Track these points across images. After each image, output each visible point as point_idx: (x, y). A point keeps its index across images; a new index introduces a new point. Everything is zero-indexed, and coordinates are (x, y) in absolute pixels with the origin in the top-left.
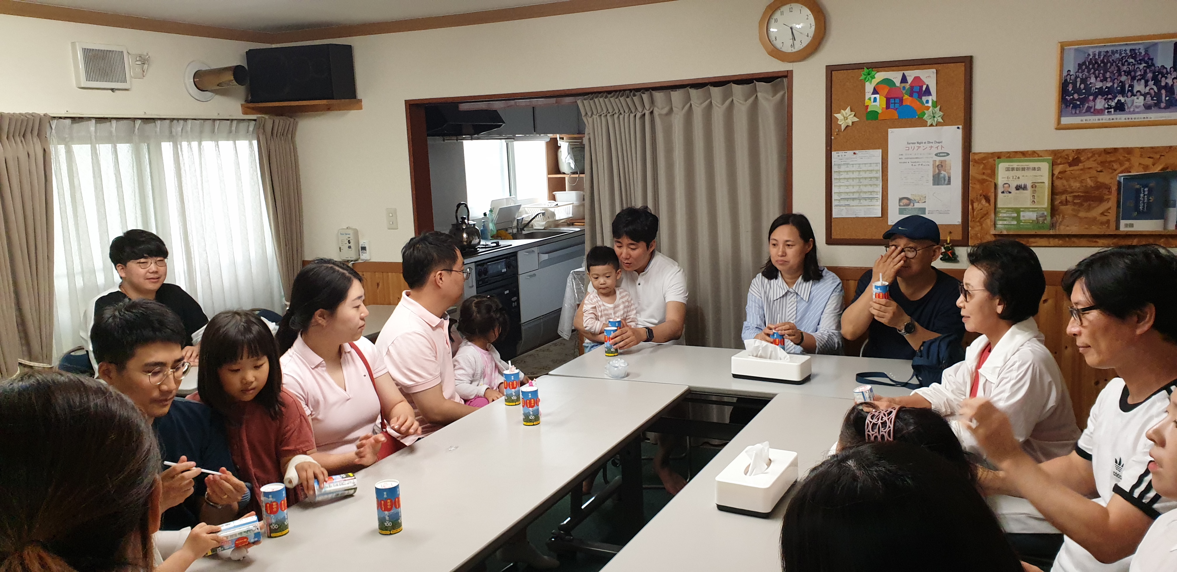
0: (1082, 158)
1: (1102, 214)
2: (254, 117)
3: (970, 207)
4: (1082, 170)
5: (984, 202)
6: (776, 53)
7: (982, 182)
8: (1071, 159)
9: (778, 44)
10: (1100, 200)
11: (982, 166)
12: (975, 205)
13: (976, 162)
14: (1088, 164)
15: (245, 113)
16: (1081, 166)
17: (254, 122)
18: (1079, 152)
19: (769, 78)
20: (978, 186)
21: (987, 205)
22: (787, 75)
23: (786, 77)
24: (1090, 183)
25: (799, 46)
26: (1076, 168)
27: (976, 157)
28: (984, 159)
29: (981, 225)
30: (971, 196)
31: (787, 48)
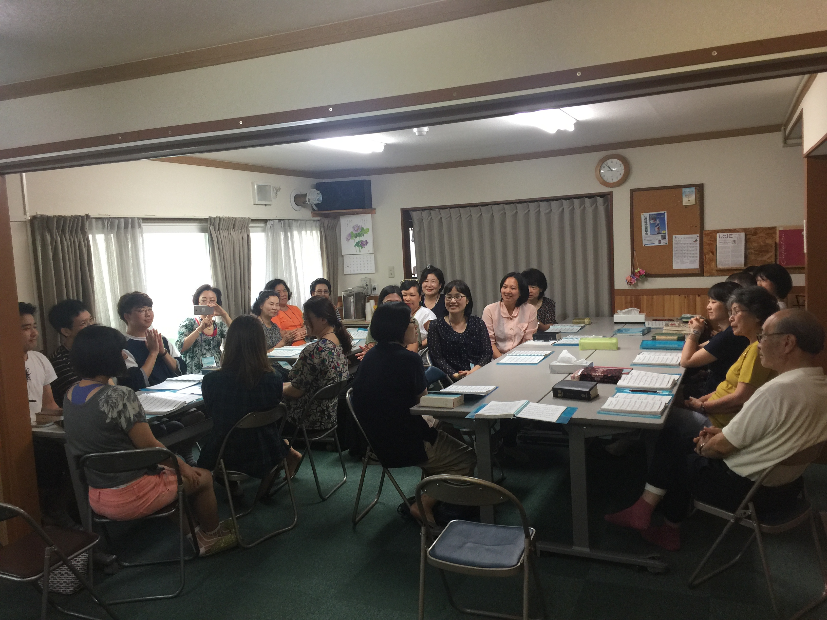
0: (758, 232)
1: (769, 258)
2: (319, 218)
3: (704, 257)
4: (758, 237)
5: (711, 254)
6: (605, 184)
7: (710, 244)
8: (753, 232)
9: (605, 179)
10: (767, 252)
11: (709, 237)
12: (707, 256)
13: (706, 234)
14: (761, 235)
15: (313, 217)
16: (757, 236)
17: (319, 221)
18: (756, 229)
19: (602, 195)
20: (708, 247)
21: (712, 256)
22: (610, 194)
23: (609, 194)
24: (762, 244)
25: (615, 180)
26: (755, 237)
27: (707, 233)
28: (710, 233)
29: (710, 266)
30: (705, 251)
31: (610, 181)
